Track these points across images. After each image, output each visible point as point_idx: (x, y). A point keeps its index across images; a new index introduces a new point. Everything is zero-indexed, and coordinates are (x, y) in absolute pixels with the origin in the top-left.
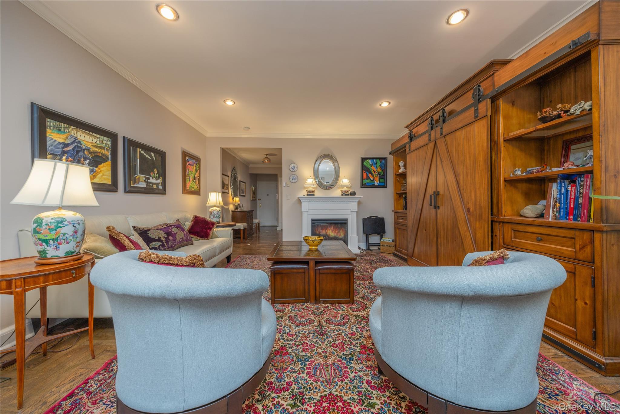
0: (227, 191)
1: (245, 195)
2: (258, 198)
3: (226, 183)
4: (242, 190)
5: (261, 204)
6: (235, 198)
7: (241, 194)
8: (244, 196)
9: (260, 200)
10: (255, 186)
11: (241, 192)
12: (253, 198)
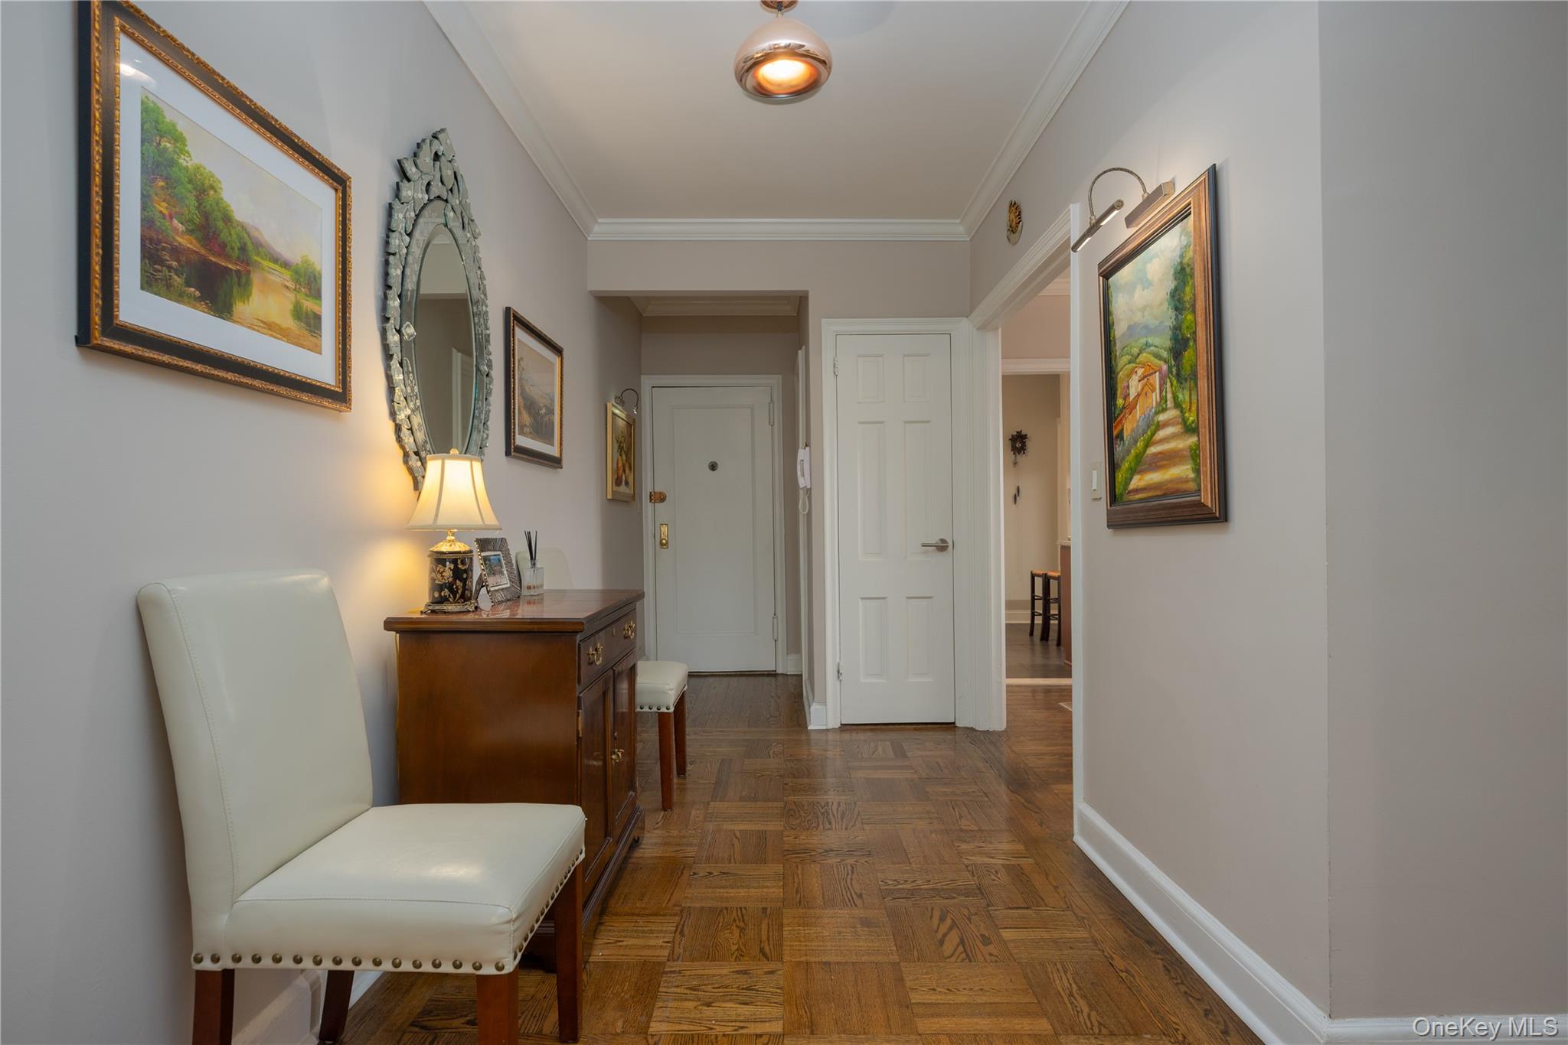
0: (321, 368)
1: (553, 451)
2: (647, 488)
3: (293, 254)
4: (531, 406)
5: (664, 529)
6: (433, 466)
7: (521, 441)
8: (555, 462)
9: (658, 498)
10: (630, 396)
11: (521, 416)
12: (618, 482)
